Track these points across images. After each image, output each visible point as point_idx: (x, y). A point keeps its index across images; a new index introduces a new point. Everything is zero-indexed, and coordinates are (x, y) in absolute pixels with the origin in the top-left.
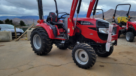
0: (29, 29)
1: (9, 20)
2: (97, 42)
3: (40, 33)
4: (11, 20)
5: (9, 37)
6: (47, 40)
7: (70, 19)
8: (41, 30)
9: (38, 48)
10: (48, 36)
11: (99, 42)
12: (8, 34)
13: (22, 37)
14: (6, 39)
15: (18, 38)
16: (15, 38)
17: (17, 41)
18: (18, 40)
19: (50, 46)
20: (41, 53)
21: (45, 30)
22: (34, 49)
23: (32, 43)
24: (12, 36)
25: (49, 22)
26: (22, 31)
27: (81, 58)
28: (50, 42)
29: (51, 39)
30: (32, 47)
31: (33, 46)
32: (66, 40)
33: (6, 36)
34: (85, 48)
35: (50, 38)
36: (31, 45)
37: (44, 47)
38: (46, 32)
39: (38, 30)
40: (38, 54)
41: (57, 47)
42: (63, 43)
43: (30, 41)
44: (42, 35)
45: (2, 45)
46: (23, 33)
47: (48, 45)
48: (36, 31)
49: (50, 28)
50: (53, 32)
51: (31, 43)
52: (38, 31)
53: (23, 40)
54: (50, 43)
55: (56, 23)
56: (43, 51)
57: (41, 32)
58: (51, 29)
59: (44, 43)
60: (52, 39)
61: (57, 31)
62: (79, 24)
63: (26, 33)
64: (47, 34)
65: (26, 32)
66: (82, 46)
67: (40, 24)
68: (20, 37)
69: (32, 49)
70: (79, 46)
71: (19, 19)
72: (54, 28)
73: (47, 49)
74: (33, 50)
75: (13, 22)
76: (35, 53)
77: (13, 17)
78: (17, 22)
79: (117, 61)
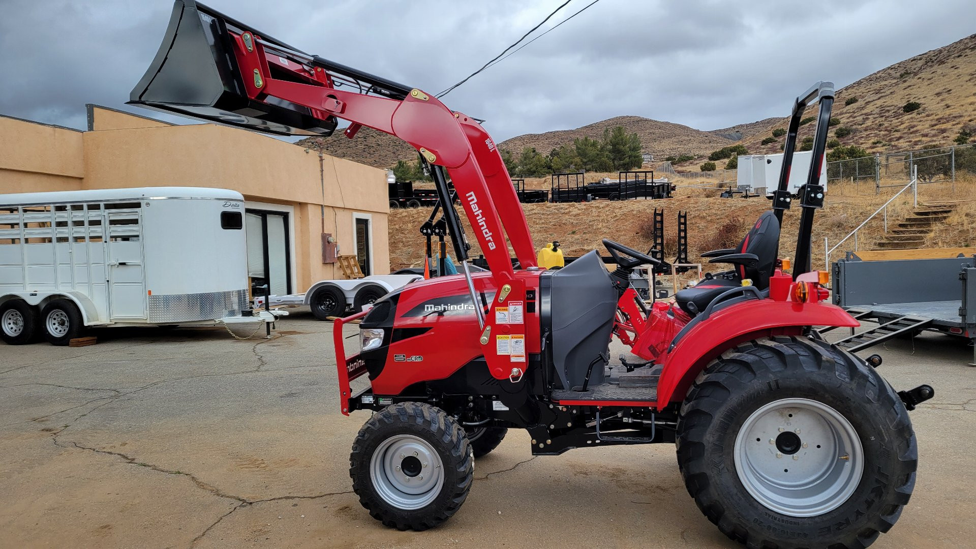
79: (338, 508)
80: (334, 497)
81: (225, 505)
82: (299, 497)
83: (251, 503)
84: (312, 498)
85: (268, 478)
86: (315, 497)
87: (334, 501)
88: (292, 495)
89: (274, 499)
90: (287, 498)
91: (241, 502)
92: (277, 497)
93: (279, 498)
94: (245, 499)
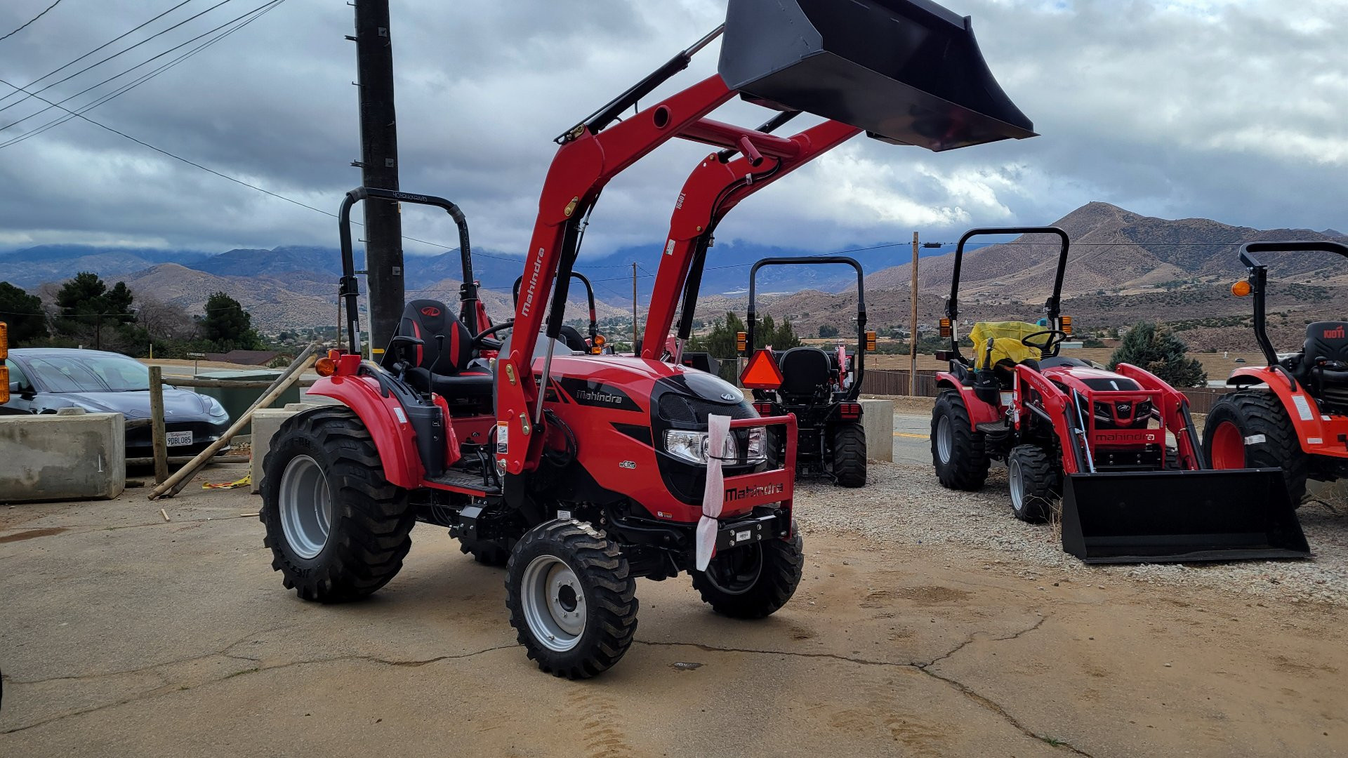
0: (269, 398)
1: (101, 287)
2: (660, 514)
3: (327, 449)
4: (121, 286)
5: (105, 464)
6: (373, 493)
7: (509, 366)
8: (332, 428)
9: (308, 549)
10: (380, 468)
11: (670, 516)
12: (93, 435)
13: (207, 464)
14: (79, 477)
15: (174, 468)
16: (148, 470)
17: (162, 496)
18: (174, 491)
19: (392, 535)
20: (328, 583)
21: (363, 427)
22: (283, 558)
23: (271, 516)
24: (129, 452)
25: (395, 373)
26: (216, 412)
27: (559, 610)
28: (388, 510)
29: (400, 492)
30: (268, 543)
31: (276, 540)
32: (490, 496)
33: (81, 452)
34: (569, 545)
35: (389, 484)
36: (261, 530)
37: (347, 542)
38: (370, 438)
39: (318, 423)
40: (306, 596)
41: (465, 549)
42: (468, 520)
43: (259, 503)
44: (341, 461)
45: (45, 524)
46: (219, 430)
47: (377, 528)
48: (305, 432)
49: (399, 412)
50: (416, 439)
51: (263, 517)
52: (318, 431)
53: (215, 490)
54: (392, 517)
55: (442, 378)
56: (340, 567)
57: (331, 438)
58: (402, 419)
59: (349, 513)
60: (408, 486)
61: (444, 433)
62: (566, 401)
63: (246, 429)
64: (374, 453)
65: (249, 422)
66: (557, 538)
67: (334, 381)
68: (196, 459)
69: (269, 555)
70: (542, 536)
71: (200, 277)
72: (427, 415)
73: (370, 559)
74: (276, 566)
75: (135, 306)
76: (288, 584)
77: (137, 253)
78: (172, 310)
79: (808, 640)
80: (805, 652)
81: (946, 668)
82: (850, 660)
83: (912, 664)
84: (833, 656)
85: (887, 698)
86: (829, 655)
87: (808, 647)
88: (857, 664)
89: (881, 664)
90: (864, 662)
91: (925, 668)
92: (877, 666)
93: (874, 663)
94: (920, 671)
